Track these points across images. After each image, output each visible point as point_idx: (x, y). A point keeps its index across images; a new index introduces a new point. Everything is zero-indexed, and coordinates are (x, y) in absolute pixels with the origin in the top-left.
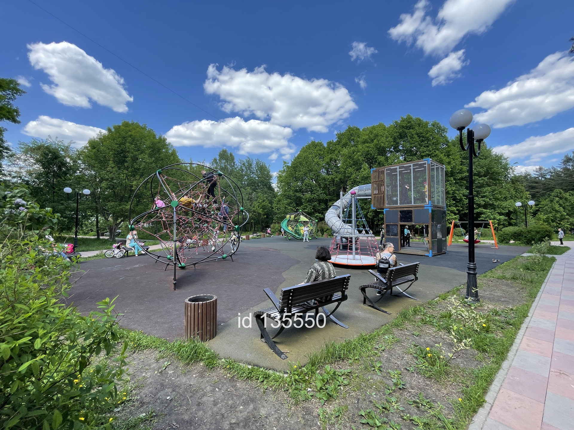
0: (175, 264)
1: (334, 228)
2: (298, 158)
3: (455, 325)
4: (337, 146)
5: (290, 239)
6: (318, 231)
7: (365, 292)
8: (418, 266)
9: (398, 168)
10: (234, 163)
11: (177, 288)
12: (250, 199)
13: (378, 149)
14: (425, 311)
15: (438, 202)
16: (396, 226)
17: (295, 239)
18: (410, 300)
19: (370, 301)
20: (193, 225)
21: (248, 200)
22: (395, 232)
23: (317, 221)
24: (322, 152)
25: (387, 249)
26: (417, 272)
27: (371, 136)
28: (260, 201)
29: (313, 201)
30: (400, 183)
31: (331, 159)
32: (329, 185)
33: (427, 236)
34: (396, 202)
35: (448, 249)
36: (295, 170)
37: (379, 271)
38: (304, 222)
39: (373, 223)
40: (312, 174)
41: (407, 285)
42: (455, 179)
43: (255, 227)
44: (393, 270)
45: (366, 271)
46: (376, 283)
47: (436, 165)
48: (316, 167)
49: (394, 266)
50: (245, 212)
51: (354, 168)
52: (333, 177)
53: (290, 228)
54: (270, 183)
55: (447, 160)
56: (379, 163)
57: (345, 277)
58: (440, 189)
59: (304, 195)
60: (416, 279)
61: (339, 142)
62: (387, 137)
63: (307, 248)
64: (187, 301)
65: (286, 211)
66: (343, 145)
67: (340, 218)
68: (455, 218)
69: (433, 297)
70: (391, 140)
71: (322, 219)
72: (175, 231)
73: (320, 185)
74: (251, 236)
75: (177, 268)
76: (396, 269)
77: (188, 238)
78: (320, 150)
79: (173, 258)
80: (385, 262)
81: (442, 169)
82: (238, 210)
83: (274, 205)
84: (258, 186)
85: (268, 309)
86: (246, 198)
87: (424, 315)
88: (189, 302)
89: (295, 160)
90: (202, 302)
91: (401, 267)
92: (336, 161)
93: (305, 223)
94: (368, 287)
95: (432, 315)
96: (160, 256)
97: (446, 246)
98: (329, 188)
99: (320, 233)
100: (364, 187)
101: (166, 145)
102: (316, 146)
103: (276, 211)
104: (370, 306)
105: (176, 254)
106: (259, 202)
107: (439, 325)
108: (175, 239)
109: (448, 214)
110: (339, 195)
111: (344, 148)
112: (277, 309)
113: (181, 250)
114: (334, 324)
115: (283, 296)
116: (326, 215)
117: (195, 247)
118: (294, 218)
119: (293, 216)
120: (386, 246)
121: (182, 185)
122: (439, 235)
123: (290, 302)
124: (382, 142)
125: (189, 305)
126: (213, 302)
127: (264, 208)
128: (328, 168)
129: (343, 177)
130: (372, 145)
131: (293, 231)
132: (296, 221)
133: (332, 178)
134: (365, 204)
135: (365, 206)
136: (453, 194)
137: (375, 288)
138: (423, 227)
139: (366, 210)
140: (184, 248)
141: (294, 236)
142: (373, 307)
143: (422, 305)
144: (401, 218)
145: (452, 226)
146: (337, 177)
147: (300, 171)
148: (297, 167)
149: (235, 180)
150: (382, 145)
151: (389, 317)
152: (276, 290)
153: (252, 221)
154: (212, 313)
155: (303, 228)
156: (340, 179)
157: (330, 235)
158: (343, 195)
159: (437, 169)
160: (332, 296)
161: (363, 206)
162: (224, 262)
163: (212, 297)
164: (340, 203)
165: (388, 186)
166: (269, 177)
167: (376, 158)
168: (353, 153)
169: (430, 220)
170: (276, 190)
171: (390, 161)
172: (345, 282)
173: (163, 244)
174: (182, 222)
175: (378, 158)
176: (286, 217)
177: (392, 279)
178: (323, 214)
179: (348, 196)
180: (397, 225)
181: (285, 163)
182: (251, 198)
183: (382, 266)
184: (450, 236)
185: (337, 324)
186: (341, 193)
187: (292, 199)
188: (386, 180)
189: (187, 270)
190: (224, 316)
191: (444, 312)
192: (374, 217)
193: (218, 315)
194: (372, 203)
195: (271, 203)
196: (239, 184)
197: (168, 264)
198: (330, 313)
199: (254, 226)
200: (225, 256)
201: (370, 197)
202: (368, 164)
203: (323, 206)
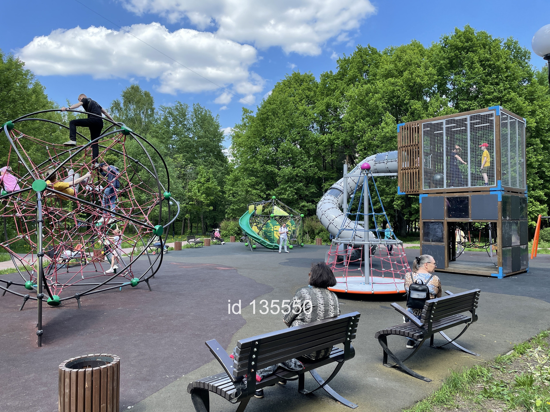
0: (41, 298)
1: (332, 228)
2: (270, 102)
3: (538, 398)
4: (339, 83)
5: (255, 249)
6: (305, 233)
7: (386, 343)
8: (478, 295)
9: (444, 124)
10: (152, 110)
11: (45, 343)
12: (183, 177)
13: (411, 88)
14: (490, 375)
15: (514, 183)
16: (441, 225)
17: (263, 248)
18: (464, 355)
19: (395, 359)
20: (76, 223)
21: (179, 178)
22: (439, 234)
23: (302, 215)
24: (312, 94)
25: (423, 265)
26: (476, 307)
27: (399, 65)
28: (202, 180)
29: (296, 181)
30: (447, 148)
31: (328, 106)
32: (324, 151)
33: (495, 241)
34: (440, 183)
35: (532, 264)
36: (264, 125)
37: (410, 305)
38: (281, 217)
39: (400, 219)
40: (294, 131)
41: (459, 329)
42: (542, 142)
43: (191, 226)
44: (433, 303)
45: (387, 304)
46: (405, 327)
47: (511, 118)
48: (302, 119)
49: (436, 296)
50: (172, 201)
51: (368, 122)
52: (332, 137)
53: (255, 229)
54: (219, 147)
55: (530, 108)
56: (412, 113)
57: (350, 318)
58: (517, 160)
59: (279, 169)
60: (475, 318)
61: (342, 75)
62: (427, 68)
63: (285, 264)
64: (62, 366)
65: (248, 198)
66: (350, 80)
67: (342, 210)
68: (542, 209)
69: (504, 349)
70: (434, 71)
71: (312, 213)
72: (40, 236)
73: (308, 152)
74: (184, 243)
75: (45, 305)
76: (439, 302)
77: (67, 248)
78: (309, 89)
79: (38, 285)
80: (420, 289)
81: (521, 124)
82: (160, 196)
83: (227, 187)
84: (198, 152)
85: (214, 376)
86: (174, 173)
87: (487, 382)
88: (68, 370)
89: (264, 107)
90: (91, 369)
91: (448, 297)
92: (336, 109)
93: (281, 219)
94: (390, 333)
95: (502, 382)
96: (11, 283)
97: (527, 259)
98: (324, 157)
99: (307, 237)
100: (385, 155)
101: (20, 73)
102: (302, 81)
103: (231, 198)
104: (394, 367)
105: (43, 278)
106: (199, 182)
107: (512, 399)
108: (40, 251)
109: (531, 202)
110: (342, 169)
111: (352, 85)
112: (229, 376)
113: (53, 271)
114: (330, 400)
115: (241, 353)
116: (319, 205)
117: (79, 265)
118: (263, 210)
119: (260, 208)
120: (422, 261)
121: (53, 149)
122: (515, 240)
123: (253, 363)
124: (418, 76)
125: (67, 375)
126: (112, 367)
127: (208, 192)
128: (323, 122)
129: (348, 138)
130: (400, 81)
131: (261, 233)
132: (267, 215)
133: (329, 139)
134: (388, 184)
135: (387, 189)
136: (540, 169)
137: (403, 335)
138: (487, 226)
139: (390, 195)
140: (59, 266)
141: (261, 243)
142: (399, 369)
143: (485, 365)
144: (449, 210)
145: (536, 225)
146: (338, 138)
147: (273, 127)
148: (267, 119)
149: (154, 141)
150: (418, 80)
151: (427, 386)
152: (229, 342)
153: (187, 216)
154: (110, 387)
155: (278, 228)
156: (344, 141)
157: (325, 241)
158: (349, 170)
159: (512, 124)
160: (328, 350)
161: (384, 189)
162: (134, 291)
163: (109, 359)
164: (342, 184)
165: (427, 154)
166: (218, 137)
167: (407, 104)
168: (367, 94)
169: (500, 214)
170: (230, 159)
171: (430, 109)
172: (351, 326)
173: (16, 259)
174: (54, 220)
175: (411, 104)
176: (247, 209)
177: (432, 319)
178: (315, 203)
179: (357, 171)
180: (442, 223)
181: (246, 111)
182: (184, 175)
183: (415, 295)
184: (534, 241)
185: (336, 400)
186: (345, 167)
187: (258, 177)
188: (424, 143)
189: (64, 309)
190: (133, 391)
191: (521, 377)
192: (403, 207)
193: (121, 390)
194: (399, 184)
195: (221, 183)
196: (162, 149)
197: (27, 298)
198: (323, 382)
199: (189, 225)
200: (135, 280)
201: (395, 174)
202: (393, 114)
203: (313, 189)
